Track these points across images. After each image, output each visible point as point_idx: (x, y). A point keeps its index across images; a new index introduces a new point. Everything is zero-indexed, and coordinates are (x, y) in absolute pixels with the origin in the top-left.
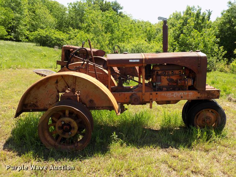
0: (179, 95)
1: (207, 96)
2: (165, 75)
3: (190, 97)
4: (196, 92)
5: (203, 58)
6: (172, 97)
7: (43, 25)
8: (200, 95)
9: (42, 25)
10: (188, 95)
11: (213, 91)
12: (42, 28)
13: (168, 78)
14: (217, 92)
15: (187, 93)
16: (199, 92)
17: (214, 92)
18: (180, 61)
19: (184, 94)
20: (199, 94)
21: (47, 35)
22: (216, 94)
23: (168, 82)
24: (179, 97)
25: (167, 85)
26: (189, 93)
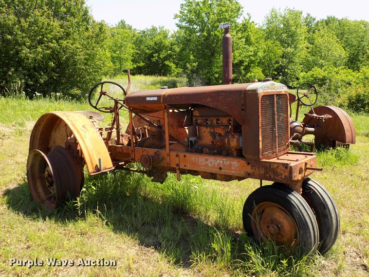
0: (216, 164)
1: (265, 173)
2: (207, 126)
3: (233, 170)
4: (243, 162)
5: (250, 93)
6: (207, 165)
7: (323, 61)
8: (252, 168)
9: (321, 61)
10: (230, 165)
11: (276, 165)
12: (321, 66)
13: (212, 130)
14: (284, 169)
15: (228, 162)
16: (249, 163)
17: (278, 167)
18: (210, 100)
19: (223, 162)
20: (249, 167)
21: (324, 77)
22: (282, 172)
23: (211, 138)
24: (217, 168)
25: (211, 144)
26: (232, 163)
